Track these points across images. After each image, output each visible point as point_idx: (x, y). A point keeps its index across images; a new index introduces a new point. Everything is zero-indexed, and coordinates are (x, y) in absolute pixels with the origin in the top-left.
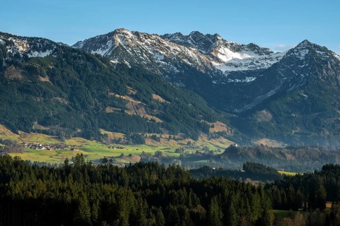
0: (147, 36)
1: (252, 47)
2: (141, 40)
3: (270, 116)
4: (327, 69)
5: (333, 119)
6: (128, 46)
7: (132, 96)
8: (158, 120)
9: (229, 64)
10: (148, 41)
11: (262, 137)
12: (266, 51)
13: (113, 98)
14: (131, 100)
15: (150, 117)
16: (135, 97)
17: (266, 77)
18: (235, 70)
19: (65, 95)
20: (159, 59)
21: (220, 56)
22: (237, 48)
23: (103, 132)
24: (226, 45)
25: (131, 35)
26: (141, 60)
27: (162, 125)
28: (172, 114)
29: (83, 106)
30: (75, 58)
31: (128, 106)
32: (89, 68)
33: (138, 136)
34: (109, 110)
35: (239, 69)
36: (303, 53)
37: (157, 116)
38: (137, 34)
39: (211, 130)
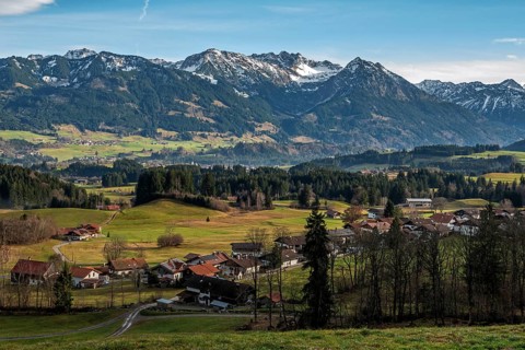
0: (234, 55)
1: (327, 63)
2: (228, 58)
3: (316, 117)
4: (372, 81)
5: (366, 121)
6: (216, 62)
7: (195, 102)
8: (212, 121)
9: (305, 77)
10: (234, 59)
11: (299, 135)
12: (337, 67)
13: (178, 103)
14: (193, 105)
15: (205, 119)
16: (197, 103)
17: (325, 86)
18: (308, 81)
19: (137, 101)
20: (240, 72)
21: (298, 71)
22: (314, 65)
23: (159, 130)
24: (305, 62)
25: (219, 54)
26: (223, 74)
27: (214, 126)
28: (226, 116)
29: (150, 110)
30: (154, 71)
31: (188, 110)
32: (165, 81)
33: (187, 134)
34: (171, 113)
35: (312, 81)
36: (354, 68)
37: (212, 118)
38: (225, 53)
39: (257, 129)
